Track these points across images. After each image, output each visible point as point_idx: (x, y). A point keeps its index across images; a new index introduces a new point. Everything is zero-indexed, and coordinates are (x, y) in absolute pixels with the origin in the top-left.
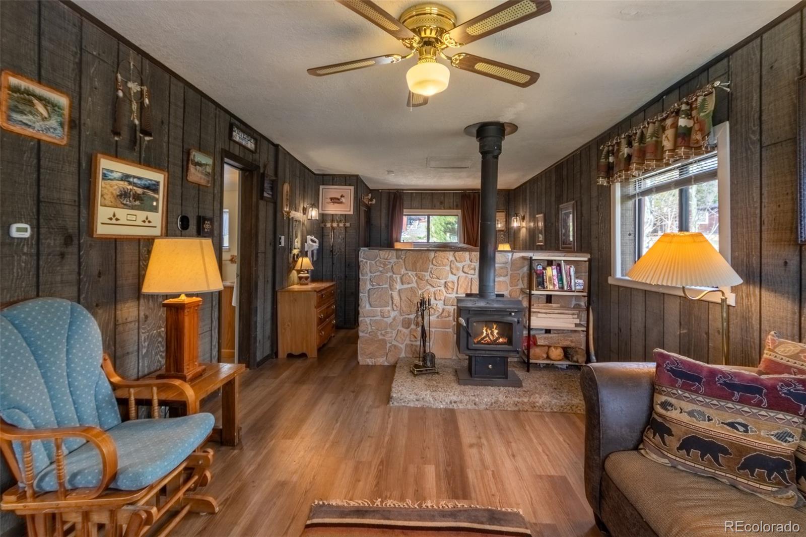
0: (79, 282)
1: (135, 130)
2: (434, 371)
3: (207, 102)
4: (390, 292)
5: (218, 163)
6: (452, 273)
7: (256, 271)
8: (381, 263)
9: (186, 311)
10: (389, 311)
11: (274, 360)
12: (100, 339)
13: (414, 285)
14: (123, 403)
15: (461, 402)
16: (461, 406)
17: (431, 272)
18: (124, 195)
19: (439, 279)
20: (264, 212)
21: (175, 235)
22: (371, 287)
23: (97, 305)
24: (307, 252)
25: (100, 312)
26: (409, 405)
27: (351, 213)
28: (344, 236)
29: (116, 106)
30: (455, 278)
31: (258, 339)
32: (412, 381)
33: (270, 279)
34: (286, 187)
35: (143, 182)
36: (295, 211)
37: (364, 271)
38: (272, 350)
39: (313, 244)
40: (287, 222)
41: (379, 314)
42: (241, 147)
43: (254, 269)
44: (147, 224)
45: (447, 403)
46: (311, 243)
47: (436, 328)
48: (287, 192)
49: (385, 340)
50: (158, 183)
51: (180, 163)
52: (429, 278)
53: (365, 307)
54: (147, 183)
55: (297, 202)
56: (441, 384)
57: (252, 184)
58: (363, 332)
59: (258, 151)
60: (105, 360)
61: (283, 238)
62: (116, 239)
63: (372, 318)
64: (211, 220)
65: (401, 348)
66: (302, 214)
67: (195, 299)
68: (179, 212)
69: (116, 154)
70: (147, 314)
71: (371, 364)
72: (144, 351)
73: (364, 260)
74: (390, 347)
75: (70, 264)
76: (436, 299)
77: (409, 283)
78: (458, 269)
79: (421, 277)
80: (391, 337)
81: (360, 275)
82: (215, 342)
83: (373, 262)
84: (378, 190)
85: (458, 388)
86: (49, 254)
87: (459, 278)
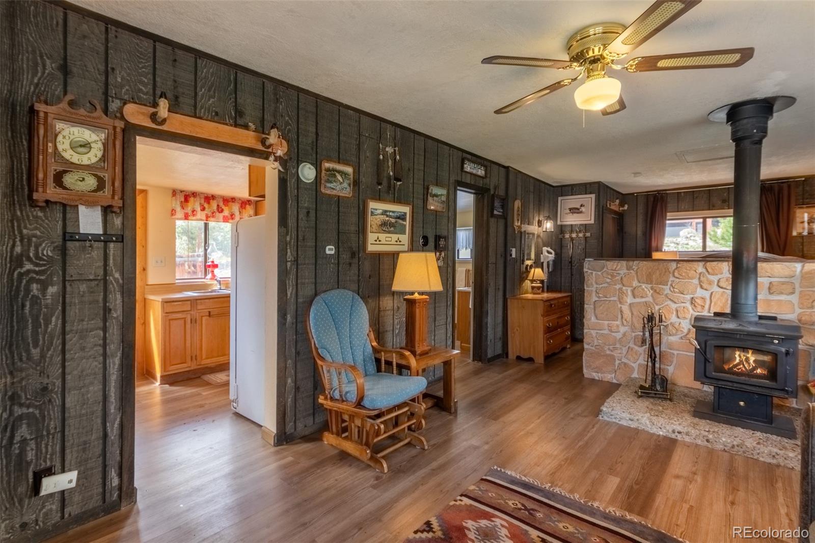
0: (359, 281)
1: (390, 179)
2: (665, 396)
3: (443, 146)
4: (619, 306)
5: (451, 192)
6: (702, 287)
7: (487, 279)
8: (608, 274)
9: (417, 305)
10: (618, 326)
11: (505, 360)
12: (368, 317)
13: (650, 299)
14: (378, 361)
15: (687, 434)
16: (687, 439)
17: (671, 285)
18: (384, 224)
19: (683, 294)
20: (496, 227)
21: (418, 251)
22: (597, 299)
23: (368, 297)
24: (543, 263)
25: (370, 301)
26: (620, 423)
27: (592, 222)
28: (584, 246)
29: (379, 166)
30: (707, 294)
31: (488, 338)
32: (633, 401)
33: (501, 287)
34: (518, 204)
35: (396, 214)
36: (528, 224)
37: (589, 282)
38: (503, 350)
39: (548, 255)
40: (519, 235)
41: (607, 328)
42: (472, 176)
43: (485, 277)
44: (398, 243)
45: (668, 431)
46: (547, 254)
47: (679, 350)
48: (518, 208)
49: (613, 355)
50: (405, 214)
51: (422, 197)
52: (670, 292)
53: (590, 319)
54: (398, 215)
55: (531, 216)
56: (669, 411)
57: (483, 204)
58: (588, 344)
59: (489, 176)
60: (370, 331)
61: (514, 250)
62: (379, 254)
63: (598, 331)
64: (446, 238)
65: (633, 367)
66: (537, 227)
67: (424, 297)
68: (421, 233)
69: (379, 198)
70: (399, 305)
71: (597, 378)
72: (397, 331)
73: (590, 271)
74: (619, 364)
75: (354, 270)
76: (678, 317)
77: (642, 297)
78: (710, 283)
79: (658, 291)
80: (620, 353)
81: (585, 286)
82: (450, 334)
83: (599, 273)
84: (633, 194)
85: (689, 419)
86: (343, 264)
87: (712, 293)
